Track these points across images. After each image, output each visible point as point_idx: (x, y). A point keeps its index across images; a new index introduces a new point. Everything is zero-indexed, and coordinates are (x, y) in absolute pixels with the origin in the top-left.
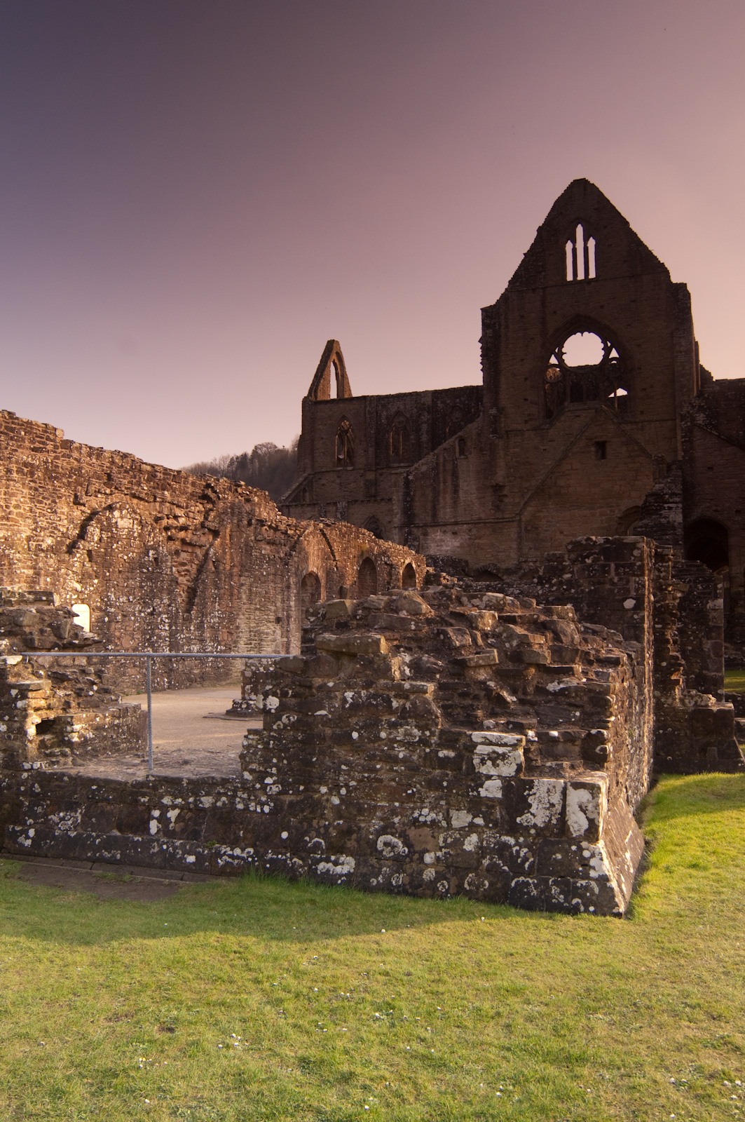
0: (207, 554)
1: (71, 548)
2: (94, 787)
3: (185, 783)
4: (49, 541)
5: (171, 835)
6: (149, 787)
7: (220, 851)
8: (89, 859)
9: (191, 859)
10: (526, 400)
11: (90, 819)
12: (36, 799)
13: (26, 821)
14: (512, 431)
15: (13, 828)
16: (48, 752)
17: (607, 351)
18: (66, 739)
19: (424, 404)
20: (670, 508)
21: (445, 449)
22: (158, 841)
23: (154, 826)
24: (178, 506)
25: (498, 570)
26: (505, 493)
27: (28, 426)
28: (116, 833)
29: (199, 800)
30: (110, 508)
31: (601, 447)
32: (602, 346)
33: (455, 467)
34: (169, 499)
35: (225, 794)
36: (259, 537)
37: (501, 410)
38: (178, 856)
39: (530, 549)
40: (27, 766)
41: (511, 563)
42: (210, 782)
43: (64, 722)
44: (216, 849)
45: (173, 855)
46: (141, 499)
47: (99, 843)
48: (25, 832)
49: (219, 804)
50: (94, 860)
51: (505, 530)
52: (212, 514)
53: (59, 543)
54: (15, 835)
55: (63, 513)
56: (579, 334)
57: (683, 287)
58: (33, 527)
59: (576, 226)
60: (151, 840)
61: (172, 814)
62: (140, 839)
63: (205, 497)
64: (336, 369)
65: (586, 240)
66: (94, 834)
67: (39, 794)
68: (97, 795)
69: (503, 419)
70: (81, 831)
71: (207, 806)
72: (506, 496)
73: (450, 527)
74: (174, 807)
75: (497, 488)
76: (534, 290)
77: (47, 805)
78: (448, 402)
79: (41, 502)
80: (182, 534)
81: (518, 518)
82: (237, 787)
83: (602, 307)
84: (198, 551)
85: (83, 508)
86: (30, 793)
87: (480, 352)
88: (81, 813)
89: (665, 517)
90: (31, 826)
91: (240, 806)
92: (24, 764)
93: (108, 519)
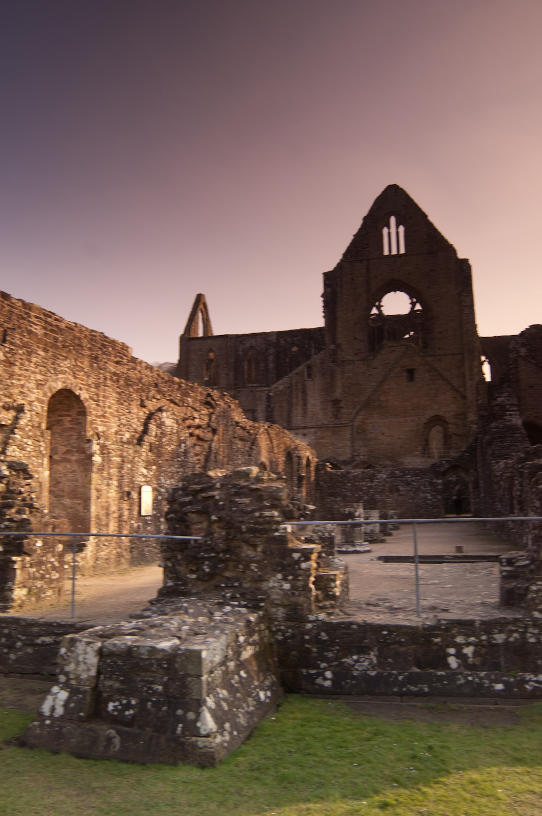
0: (210, 447)
1: (140, 441)
2: (385, 633)
3: (477, 624)
4: (127, 435)
5: (473, 668)
6: (441, 630)
7: (525, 678)
8: (396, 694)
9: (499, 687)
10: (356, 339)
11: (386, 659)
12: (324, 646)
13: (319, 665)
14: (346, 361)
15: (307, 672)
16: (321, 605)
17: (413, 304)
18: (331, 593)
19: (270, 341)
20: (511, 415)
21: (297, 374)
22: (461, 673)
23: (453, 662)
24: (196, 410)
25: (337, 461)
26: (342, 405)
27: (113, 343)
28: (415, 670)
29: (492, 638)
30: (160, 410)
31: (411, 373)
32: (410, 301)
33: (304, 387)
34: (191, 404)
35: (516, 631)
36: (236, 435)
37: (338, 346)
38: (486, 685)
39: (360, 446)
40: (312, 618)
41: (346, 456)
42: (502, 622)
43: (326, 580)
44: (520, 676)
45: (481, 685)
46: (176, 404)
47: (403, 679)
48: (321, 674)
49: (511, 639)
50: (401, 695)
51: (342, 433)
52: (214, 416)
53: (133, 437)
54: (311, 678)
55: (134, 413)
56: (392, 293)
57: (465, 262)
58: (118, 424)
59: (390, 217)
60: (454, 674)
61: (468, 651)
62: (443, 673)
63: (207, 404)
64: (203, 315)
65: (397, 227)
66: (394, 672)
67: (325, 641)
68: (388, 639)
69: (339, 352)
70: (381, 671)
71: (500, 641)
72: (341, 408)
73: (301, 431)
74: (468, 644)
75: (336, 402)
76: (361, 261)
77: (337, 650)
78: (288, 340)
79: (122, 404)
80: (197, 432)
81: (351, 424)
82: (528, 624)
83: (410, 274)
84: (206, 445)
85: (144, 410)
86: (317, 641)
87: (322, 304)
88: (374, 655)
89: (508, 421)
90: (325, 669)
91: (532, 640)
92: (309, 616)
93: (160, 419)
